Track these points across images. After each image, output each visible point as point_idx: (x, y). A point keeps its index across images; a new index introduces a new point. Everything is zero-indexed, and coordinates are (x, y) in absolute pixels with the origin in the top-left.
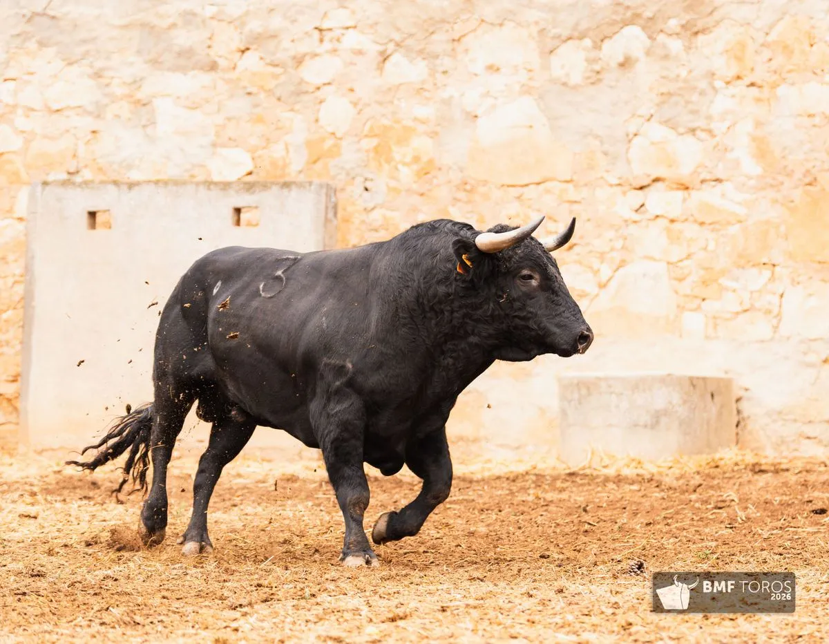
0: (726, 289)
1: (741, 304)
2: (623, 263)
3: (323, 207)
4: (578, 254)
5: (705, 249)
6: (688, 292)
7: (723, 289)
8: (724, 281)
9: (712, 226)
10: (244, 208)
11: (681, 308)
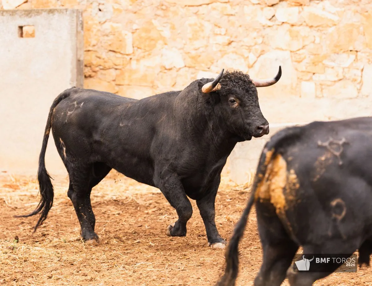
0: (328, 67)
1: (337, 76)
2: (263, 52)
3: (75, 24)
4: (234, 47)
5: (314, 42)
6: (304, 69)
7: (325, 67)
8: (326, 62)
9: (317, 29)
10: (24, 26)
11: (300, 79)
